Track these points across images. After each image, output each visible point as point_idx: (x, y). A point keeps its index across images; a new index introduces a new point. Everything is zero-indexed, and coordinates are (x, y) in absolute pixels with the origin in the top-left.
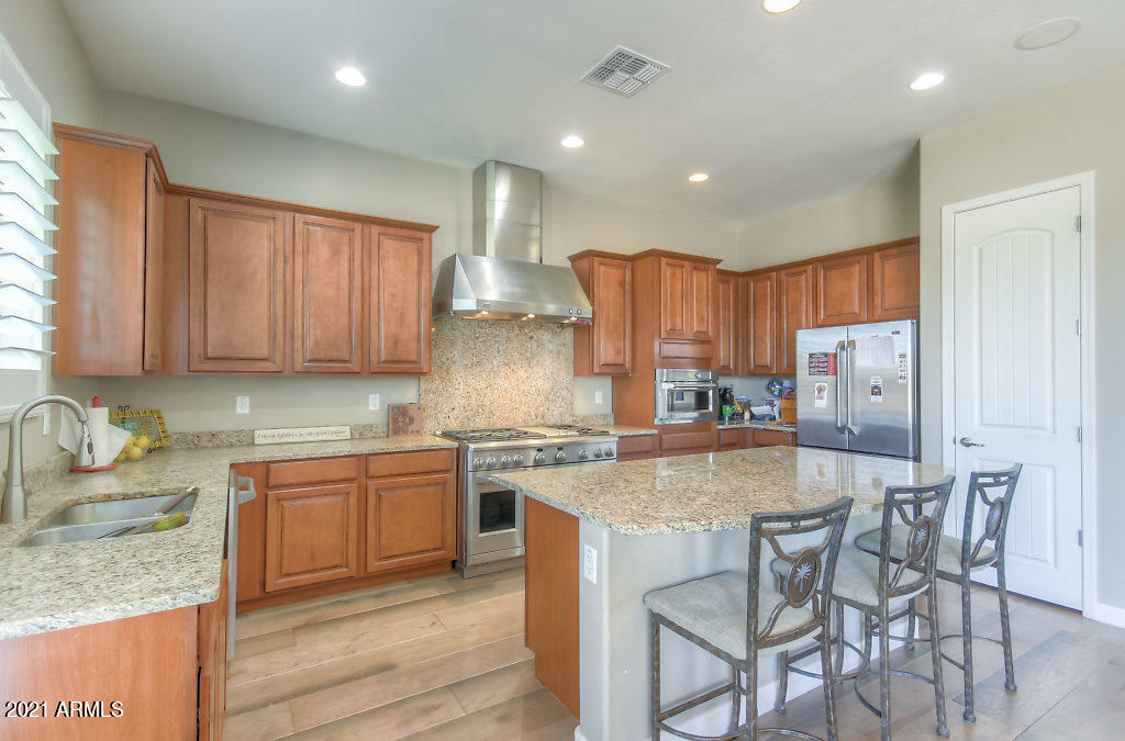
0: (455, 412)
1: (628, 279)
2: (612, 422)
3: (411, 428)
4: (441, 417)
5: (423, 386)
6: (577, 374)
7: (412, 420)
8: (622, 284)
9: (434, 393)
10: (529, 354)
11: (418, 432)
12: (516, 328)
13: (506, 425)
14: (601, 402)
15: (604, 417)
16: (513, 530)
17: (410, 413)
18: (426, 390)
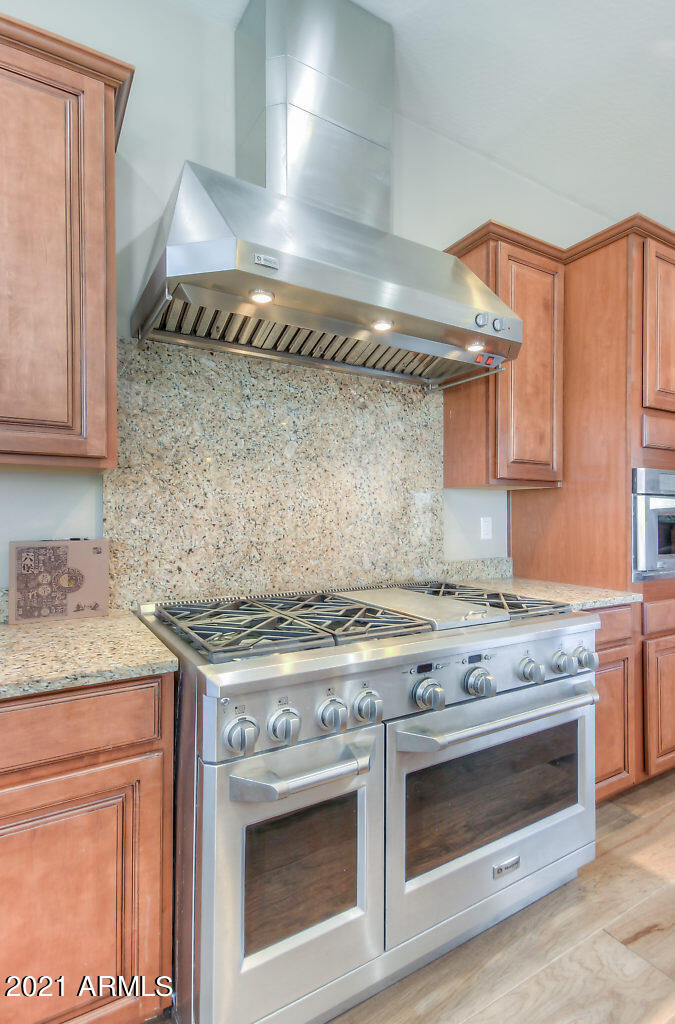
0: (193, 558)
1: (558, 298)
2: (510, 573)
3: (73, 600)
4: (159, 571)
5: (113, 498)
6: (451, 482)
7: (77, 579)
8: (548, 306)
9: (141, 515)
10: (358, 441)
11: (95, 607)
12: (332, 384)
13: (312, 584)
14: (490, 537)
15: (496, 562)
16: (352, 914)
17: (72, 563)
18: (119, 508)
